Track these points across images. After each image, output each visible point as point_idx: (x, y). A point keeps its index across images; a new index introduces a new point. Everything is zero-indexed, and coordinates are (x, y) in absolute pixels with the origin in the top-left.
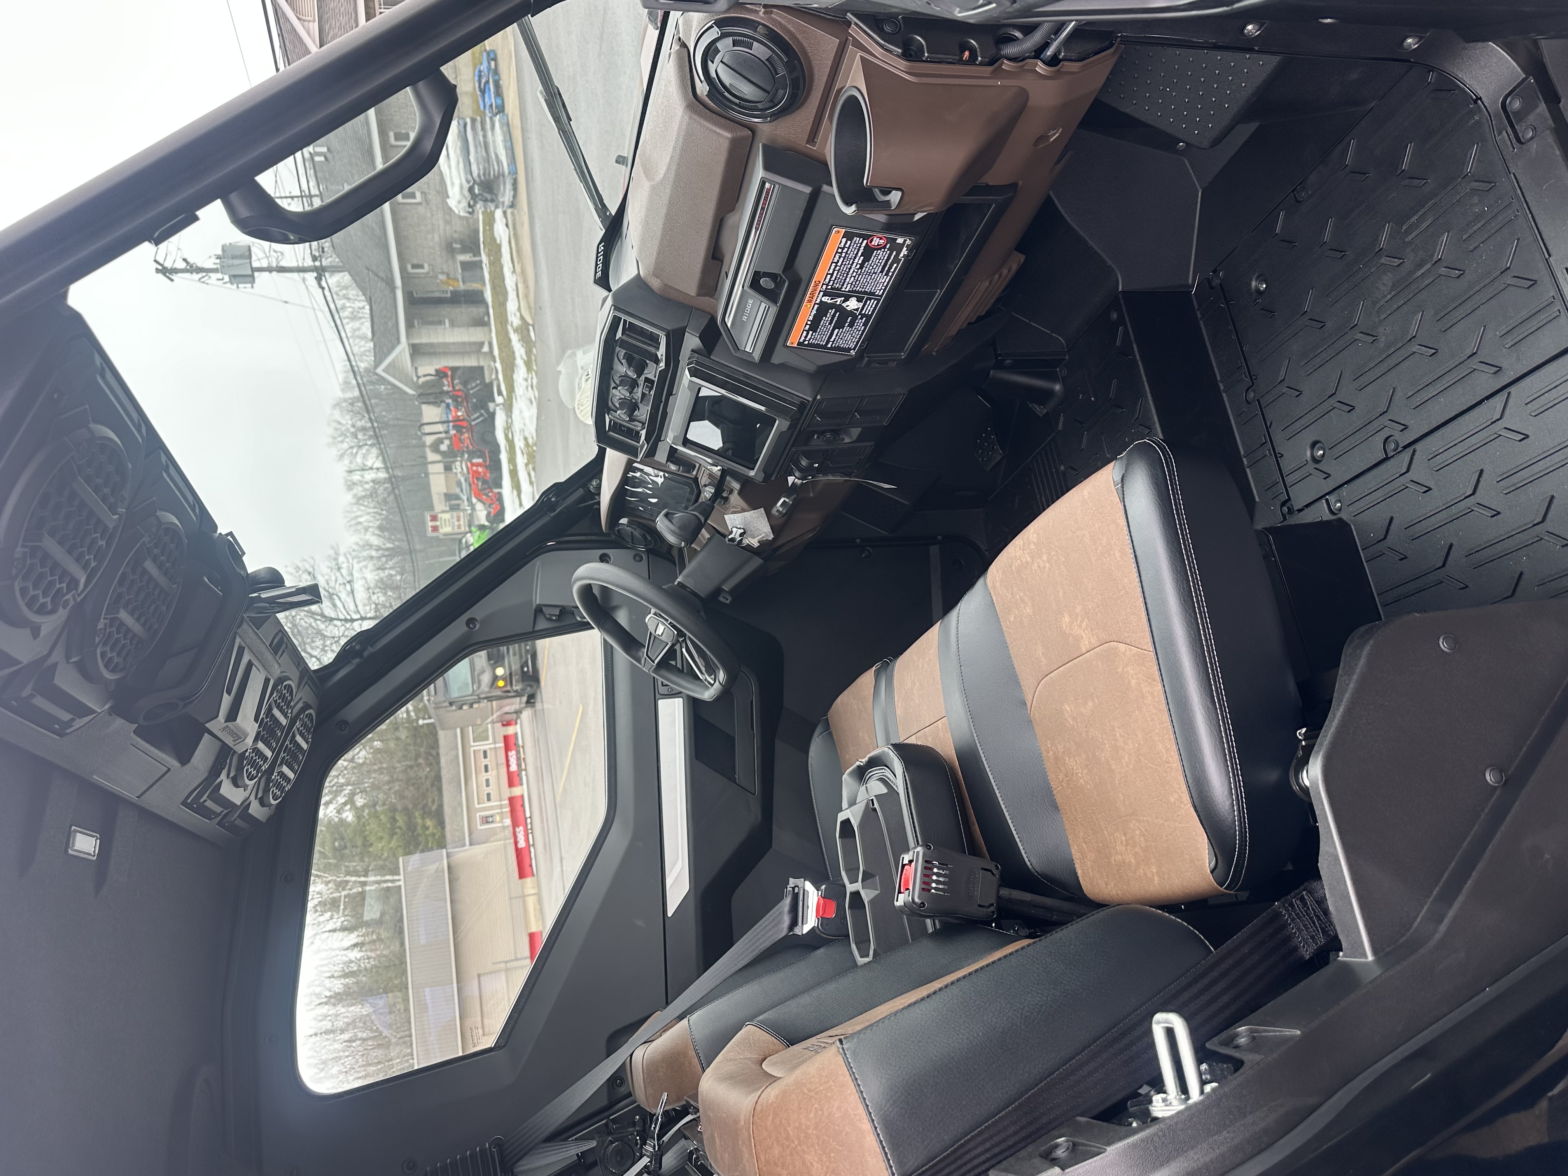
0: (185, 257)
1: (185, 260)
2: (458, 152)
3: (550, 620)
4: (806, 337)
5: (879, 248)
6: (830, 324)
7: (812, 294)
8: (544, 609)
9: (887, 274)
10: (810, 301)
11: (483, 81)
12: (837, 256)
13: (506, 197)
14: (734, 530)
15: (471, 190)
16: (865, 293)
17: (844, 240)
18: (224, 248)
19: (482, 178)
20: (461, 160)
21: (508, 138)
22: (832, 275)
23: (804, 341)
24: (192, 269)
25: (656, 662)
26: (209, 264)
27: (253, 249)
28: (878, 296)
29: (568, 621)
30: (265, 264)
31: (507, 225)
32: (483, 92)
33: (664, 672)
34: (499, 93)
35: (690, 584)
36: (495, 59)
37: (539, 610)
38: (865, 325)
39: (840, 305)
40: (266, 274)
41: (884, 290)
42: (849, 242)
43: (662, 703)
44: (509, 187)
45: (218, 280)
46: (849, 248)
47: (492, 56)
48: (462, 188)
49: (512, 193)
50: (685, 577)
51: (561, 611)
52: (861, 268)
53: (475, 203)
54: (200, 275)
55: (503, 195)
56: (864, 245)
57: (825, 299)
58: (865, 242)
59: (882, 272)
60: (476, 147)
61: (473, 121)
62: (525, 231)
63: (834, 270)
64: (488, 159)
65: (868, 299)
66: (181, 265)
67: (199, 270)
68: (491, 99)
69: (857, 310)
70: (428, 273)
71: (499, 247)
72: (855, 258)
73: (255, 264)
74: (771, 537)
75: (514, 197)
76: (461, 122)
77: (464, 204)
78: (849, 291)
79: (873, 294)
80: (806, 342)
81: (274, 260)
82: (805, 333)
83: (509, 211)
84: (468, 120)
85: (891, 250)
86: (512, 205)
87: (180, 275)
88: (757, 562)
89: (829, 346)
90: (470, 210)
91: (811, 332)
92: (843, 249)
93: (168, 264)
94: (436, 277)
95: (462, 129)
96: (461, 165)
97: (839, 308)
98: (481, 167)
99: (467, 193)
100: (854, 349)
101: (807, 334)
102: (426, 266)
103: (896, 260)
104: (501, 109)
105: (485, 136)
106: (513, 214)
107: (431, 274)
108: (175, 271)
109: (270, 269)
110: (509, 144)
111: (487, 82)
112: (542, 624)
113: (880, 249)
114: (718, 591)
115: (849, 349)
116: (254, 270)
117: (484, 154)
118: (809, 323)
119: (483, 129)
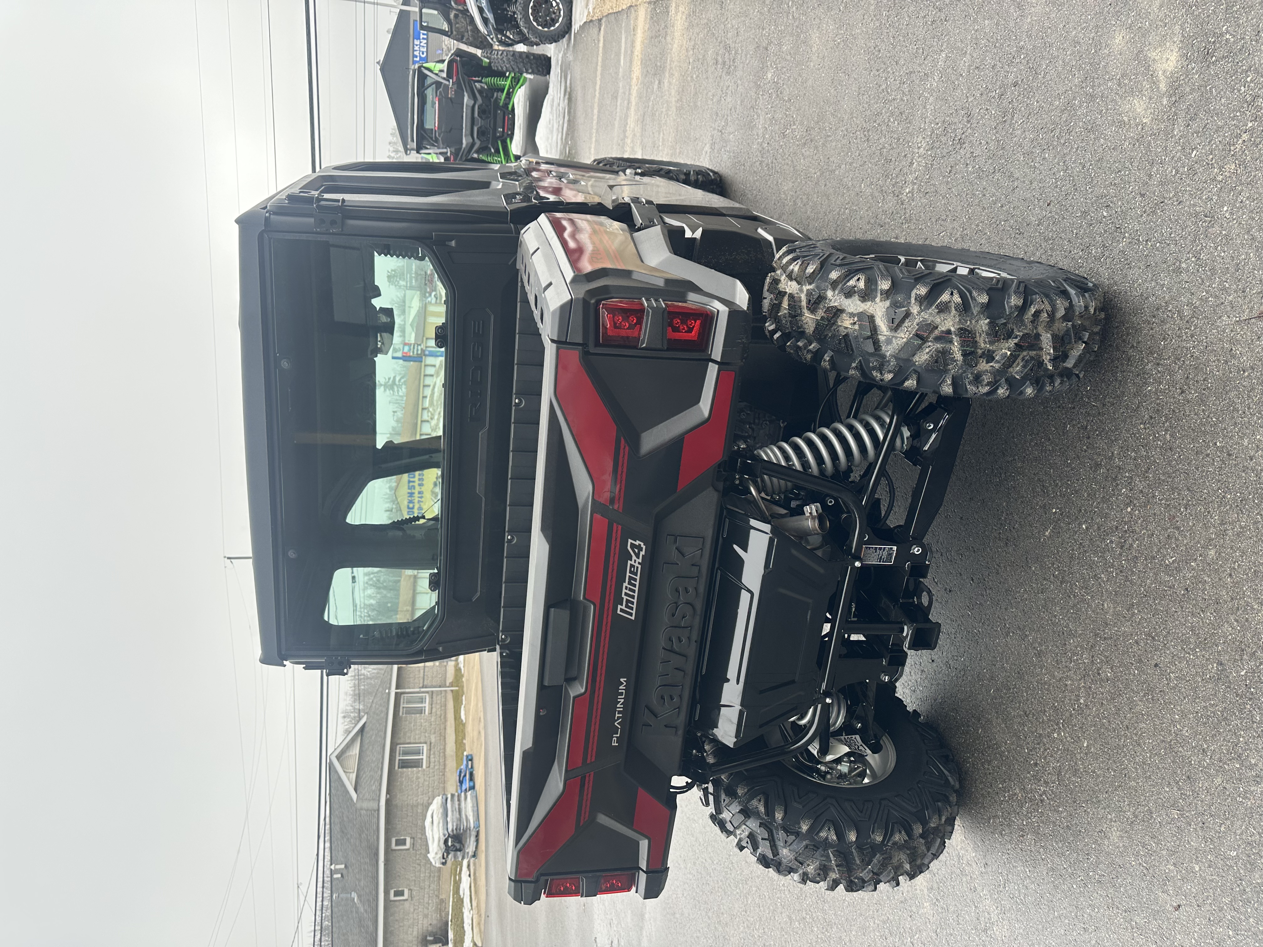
2: (440, 815)
11: (462, 775)
13: (470, 849)
15: (446, 841)
19: (455, 832)
20: (441, 821)
21: (475, 805)
31: (470, 876)
32: (461, 782)
34: (472, 778)
36: (471, 760)
44: (473, 839)
47: (470, 758)
48: (439, 842)
49: (475, 844)
53: (448, 854)
55: (468, 847)
60: (452, 811)
61: (453, 795)
62: (482, 882)
64: (460, 819)
68: (466, 785)
71: (462, 901)
75: (477, 847)
76: (444, 797)
77: (440, 855)
83: (472, 860)
84: (449, 796)
86: (474, 856)
90: (444, 861)
95: (444, 801)
96: (441, 825)
98: (455, 824)
99: (443, 846)
104: (473, 788)
105: (459, 805)
106: (475, 864)
110: (476, 813)
111: (465, 776)
117: (458, 816)
119: (459, 800)
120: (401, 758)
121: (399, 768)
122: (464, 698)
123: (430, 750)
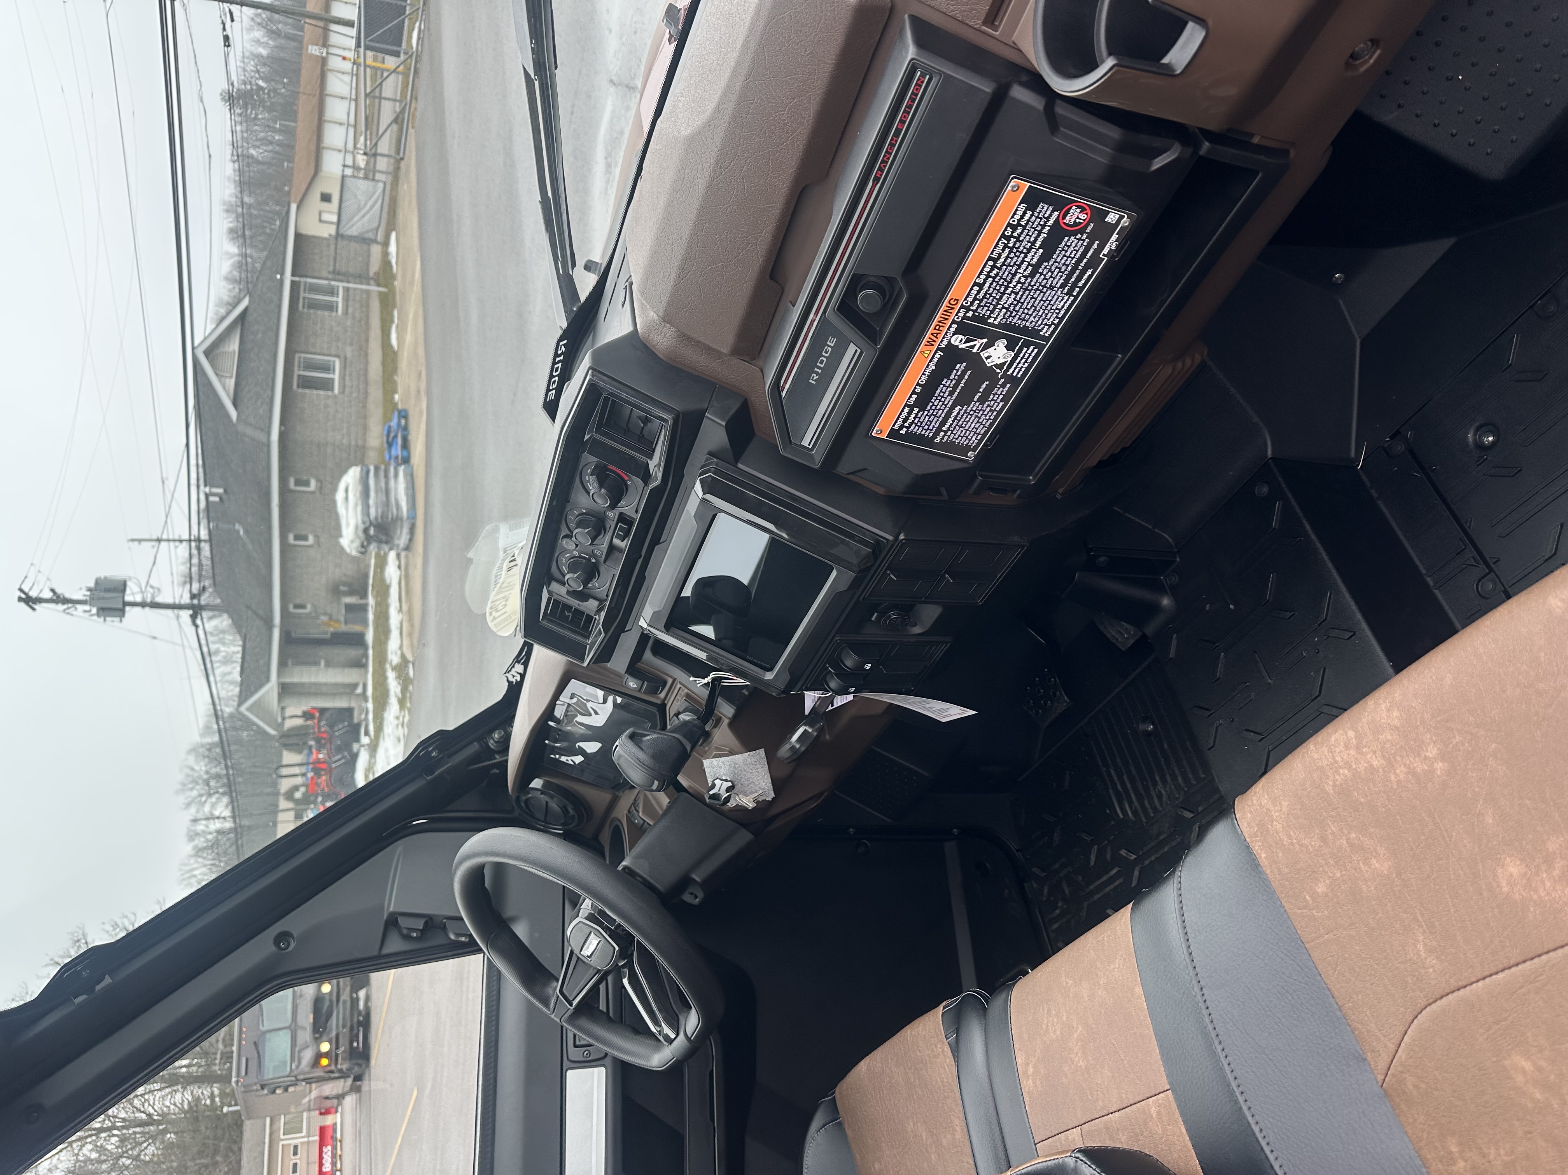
0: (54, 587)
1: (53, 590)
2: (358, 494)
3: (407, 938)
4: (905, 420)
5: (1077, 230)
6: (951, 394)
7: (938, 328)
8: (403, 922)
9: (1069, 293)
10: (930, 343)
11: (392, 435)
12: (1001, 246)
13: (402, 540)
14: (718, 782)
15: (366, 531)
16: (1024, 331)
17: (1023, 207)
18: (97, 582)
19: (380, 520)
20: (360, 503)
21: (410, 486)
22: (981, 286)
23: (902, 427)
24: (58, 599)
25: (575, 1003)
26: (78, 596)
27: (129, 584)
28: (1043, 338)
29: (437, 940)
30: (138, 599)
31: (399, 567)
32: (390, 445)
33: (584, 1022)
34: (406, 445)
35: (642, 870)
36: (406, 417)
37: (392, 922)
38: (1005, 399)
39: (978, 354)
40: (138, 609)
41: (1057, 326)
42: (1029, 213)
43: (573, 1077)
44: (406, 530)
45: (85, 611)
46: (1024, 228)
47: (403, 413)
48: (357, 528)
49: (408, 537)
50: (636, 858)
51: (426, 923)
52: (1032, 275)
53: (369, 543)
54: (65, 606)
55: (399, 538)
56: (1051, 222)
57: (958, 341)
58: (1056, 213)
59: (1063, 286)
60: (377, 492)
61: (377, 469)
62: (417, 575)
63: (988, 276)
64: (387, 503)
65: (1027, 344)
66: (48, 595)
67: (66, 601)
68: (397, 450)
69: (1000, 366)
70: (310, 613)
71: (387, 588)
72: (1029, 251)
73: (128, 598)
74: (771, 795)
75: (411, 540)
76: (365, 469)
77: (357, 544)
78: (1000, 326)
79: (1035, 333)
80: (903, 431)
81: (149, 595)
82: (907, 410)
83: (403, 554)
84: (372, 468)
85: (1092, 237)
86: (407, 548)
87: (44, 605)
88: (744, 837)
89: (938, 440)
90: (363, 550)
91: (916, 410)
92: (1014, 228)
93: (33, 594)
94: (317, 618)
95: (364, 474)
96: (359, 508)
97: (974, 361)
98: (380, 510)
99: (361, 534)
100: (974, 450)
101: (909, 413)
102: (309, 606)
103: (1093, 263)
104: (406, 461)
105: (387, 483)
106: (407, 557)
107: (313, 614)
108: (39, 600)
109: (143, 605)
110: (410, 492)
111: (395, 437)
112: (395, 945)
113: (1074, 234)
114: (685, 882)
115: (968, 448)
116: (125, 604)
117: (384, 498)
118: (918, 389)
119: (386, 476)
120: (302, 373)
121: (298, 386)
122: (396, 313)
123: (344, 367)
